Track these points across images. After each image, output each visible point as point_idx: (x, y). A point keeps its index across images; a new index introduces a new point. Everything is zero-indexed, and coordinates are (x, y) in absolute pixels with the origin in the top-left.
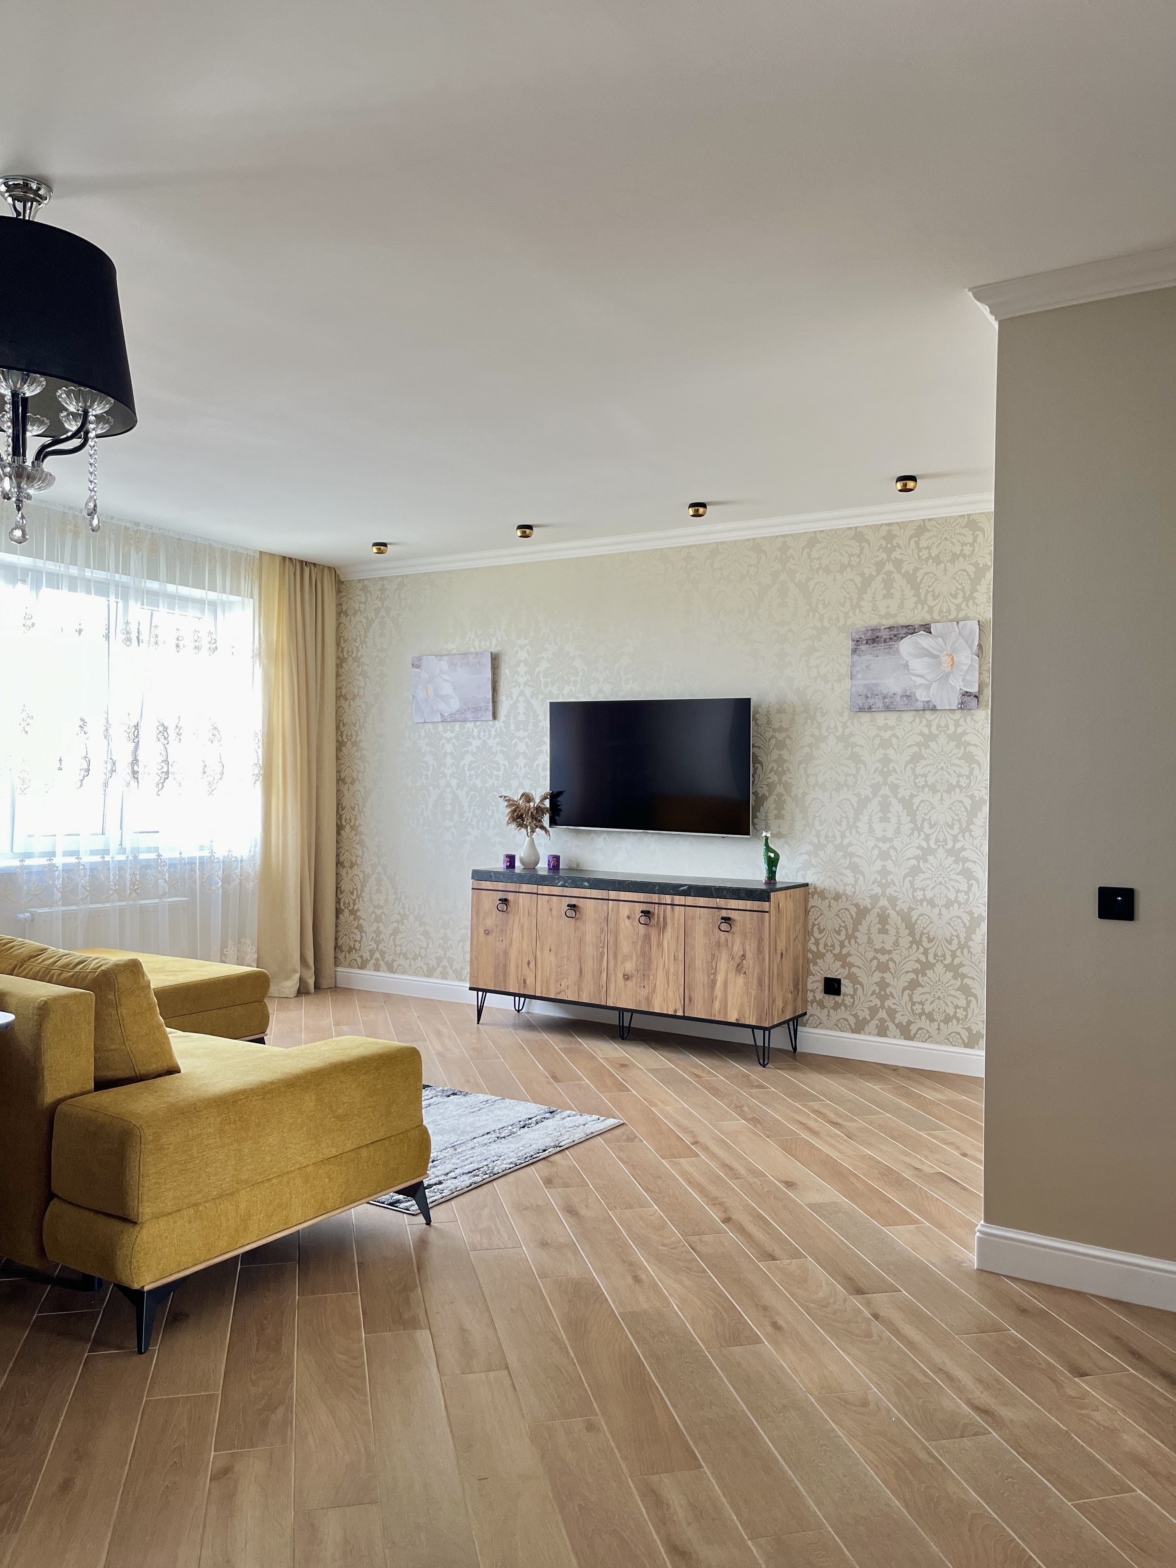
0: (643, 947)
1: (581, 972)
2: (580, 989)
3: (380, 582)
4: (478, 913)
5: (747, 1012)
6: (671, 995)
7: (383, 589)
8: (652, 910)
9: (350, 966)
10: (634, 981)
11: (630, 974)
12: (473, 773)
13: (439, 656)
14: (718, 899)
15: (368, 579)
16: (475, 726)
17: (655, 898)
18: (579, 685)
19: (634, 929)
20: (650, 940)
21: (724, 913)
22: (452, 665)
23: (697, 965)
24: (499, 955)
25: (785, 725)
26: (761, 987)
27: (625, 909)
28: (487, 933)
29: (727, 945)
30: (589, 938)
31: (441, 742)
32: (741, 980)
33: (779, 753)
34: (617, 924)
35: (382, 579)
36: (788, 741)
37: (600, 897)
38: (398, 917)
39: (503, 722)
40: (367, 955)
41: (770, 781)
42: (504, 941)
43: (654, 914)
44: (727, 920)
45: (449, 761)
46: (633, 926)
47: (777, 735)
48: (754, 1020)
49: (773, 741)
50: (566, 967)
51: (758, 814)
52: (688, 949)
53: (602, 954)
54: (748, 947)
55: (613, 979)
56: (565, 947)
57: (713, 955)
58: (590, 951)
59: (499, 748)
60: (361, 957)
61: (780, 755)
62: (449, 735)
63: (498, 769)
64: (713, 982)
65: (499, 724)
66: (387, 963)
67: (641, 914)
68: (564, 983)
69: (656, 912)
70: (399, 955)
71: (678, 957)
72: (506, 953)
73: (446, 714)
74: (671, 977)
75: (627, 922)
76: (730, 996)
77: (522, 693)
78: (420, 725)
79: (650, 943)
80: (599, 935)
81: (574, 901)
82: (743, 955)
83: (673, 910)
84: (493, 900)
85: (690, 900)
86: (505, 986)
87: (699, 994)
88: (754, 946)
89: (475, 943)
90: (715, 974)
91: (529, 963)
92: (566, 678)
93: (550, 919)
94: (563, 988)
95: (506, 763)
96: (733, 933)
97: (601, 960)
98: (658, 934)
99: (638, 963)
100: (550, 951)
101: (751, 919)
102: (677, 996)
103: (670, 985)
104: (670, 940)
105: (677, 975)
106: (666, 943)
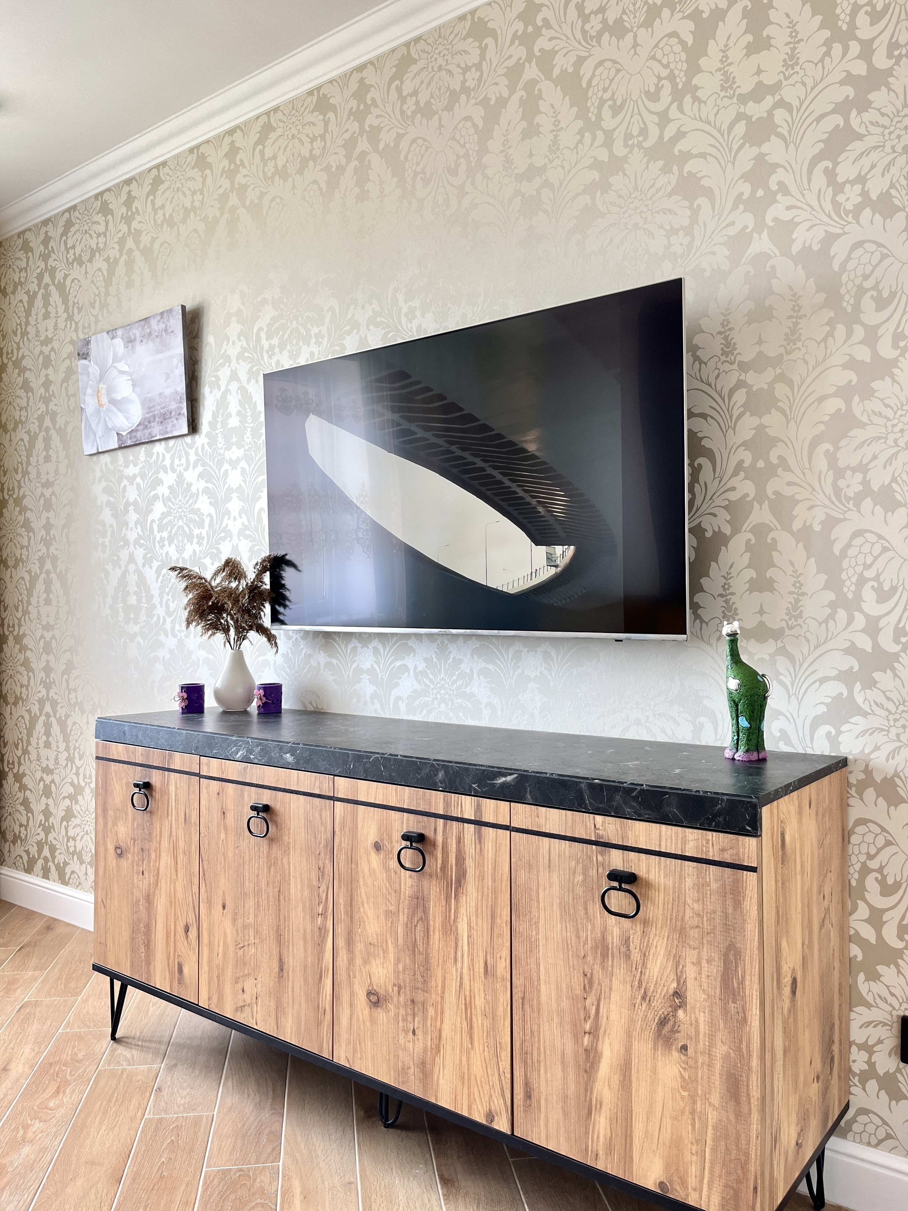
0: (410, 928)
1: (281, 969)
2: (279, 1009)
3: (44, 229)
4: (105, 810)
5: (693, 1170)
6: (477, 1069)
7: (47, 240)
8: (429, 833)
9: (15, 866)
10: (392, 1013)
11: (382, 992)
12: (165, 534)
13: (112, 333)
15: (29, 230)
16: (168, 450)
17: (437, 800)
18: (325, 341)
19: (389, 879)
20: (425, 911)
21: (617, 860)
22: (130, 342)
23: (543, 999)
24: (138, 902)
25: (771, 350)
26: (738, 1103)
27: (369, 825)
28: (120, 852)
29: (628, 956)
30: (295, 889)
31: (122, 485)
32: (671, 1068)
33: (755, 421)
34: (352, 860)
36: (781, 390)
37: (317, 792)
38: (71, 790)
39: (208, 435)
40: (34, 850)
41: (733, 496)
42: (146, 873)
43: (434, 845)
44: (625, 880)
45: (133, 516)
46: (387, 870)
47: (750, 378)
49: (740, 397)
50: (252, 950)
51: (704, 581)
52: (520, 949)
53: (322, 930)
54: (690, 972)
55: (345, 997)
56: (251, 903)
57: (589, 982)
58: (298, 919)
59: (202, 484)
61: (760, 429)
62: (131, 470)
63: (201, 525)
64: (590, 1058)
65: (200, 439)
67: (404, 843)
68: (249, 985)
69: (440, 839)
71: (494, 967)
72: (149, 899)
73: (124, 434)
74: (478, 1021)
75: (375, 860)
76: (639, 1108)
77: (234, 376)
78: (95, 458)
79: (425, 919)
80: (315, 883)
81: (266, 798)
82: (676, 994)
83: (480, 838)
84: (127, 784)
85: (522, 815)
86: (148, 972)
87: (552, 1082)
88: (715, 969)
89: (101, 872)
90: (594, 1033)
91: (187, 930)
92: (302, 330)
93: (223, 836)
94: (247, 997)
95: (212, 511)
96: (646, 923)
97: (321, 945)
98: (444, 903)
99: (401, 967)
100: (224, 907)
101: (701, 886)
102: (493, 1075)
103: (476, 1043)
104: (473, 919)
105: (494, 1016)
106: (465, 926)
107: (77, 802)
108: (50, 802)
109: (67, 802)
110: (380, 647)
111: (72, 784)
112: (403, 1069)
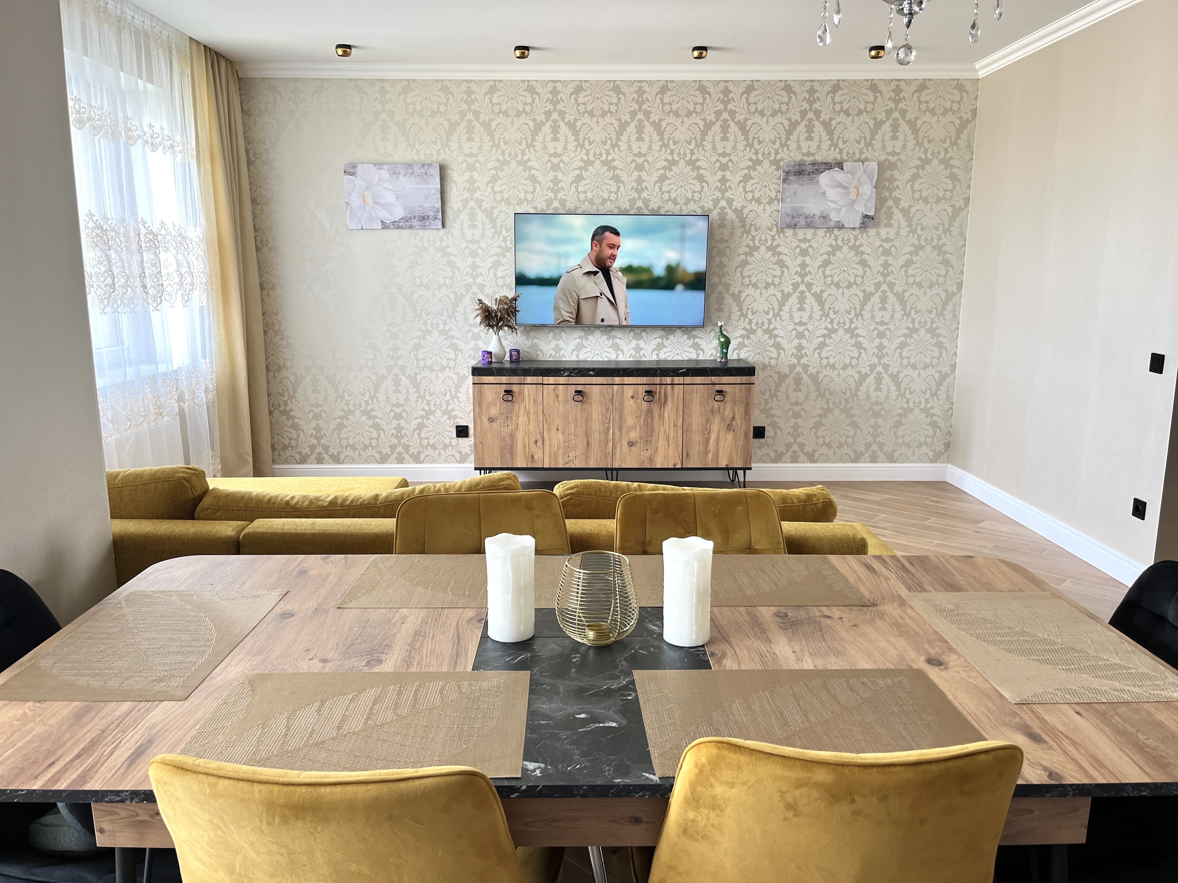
0: (645, 420)
1: (588, 445)
2: (587, 458)
3: (293, 83)
4: (480, 405)
5: (735, 459)
6: (671, 453)
7: (297, 91)
8: (654, 390)
9: (286, 462)
10: (638, 446)
11: (634, 441)
13: (378, 165)
14: (711, 377)
15: (277, 79)
16: (424, 233)
17: (657, 380)
19: (638, 406)
20: (652, 413)
21: (717, 388)
22: (394, 174)
23: (693, 428)
24: (504, 438)
25: (725, 238)
27: (629, 391)
28: (491, 420)
29: (720, 411)
30: (595, 416)
32: (730, 436)
33: (719, 259)
34: (622, 403)
35: (294, 80)
37: (605, 383)
38: (342, 413)
39: (453, 230)
41: (712, 282)
42: (509, 426)
43: (656, 393)
44: (720, 392)
46: (637, 403)
48: (741, 463)
49: (715, 250)
50: (573, 442)
52: (686, 417)
53: (608, 429)
54: (736, 411)
55: (618, 446)
56: (572, 426)
57: (708, 420)
58: (596, 426)
60: (299, 453)
61: (721, 261)
64: (708, 440)
65: (448, 232)
66: (331, 456)
67: (644, 394)
68: (571, 454)
69: (658, 391)
70: (346, 447)
71: (677, 424)
72: (512, 436)
73: (388, 222)
74: (671, 440)
75: (631, 401)
76: (721, 449)
78: (356, 232)
79: (652, 416)
80: (605, 413)
81: (580, 388)
82: (732, 418)
83: (673, 388)
84: (496, 392)
85: (688, 380)
86: (512, 462)
87: (695, 450)
88: (743, 409)
89: (478, 430)
90: (709, 434)
91: (536, 442)
93: (556, 404)
94: (571, 458)
96: (726, 402)
97: (607, 433)
98: (659, 409)
99: (642, 432)
100: (557, 430)
101: (740, 390)
102: (676, 454)
103: (670, 446)
104: (670, 412)
105: (677, 437)
106: (667, 415)
107: (347, 419)
108: (320, 422)
109: (338, 420)
111: (342, 410)
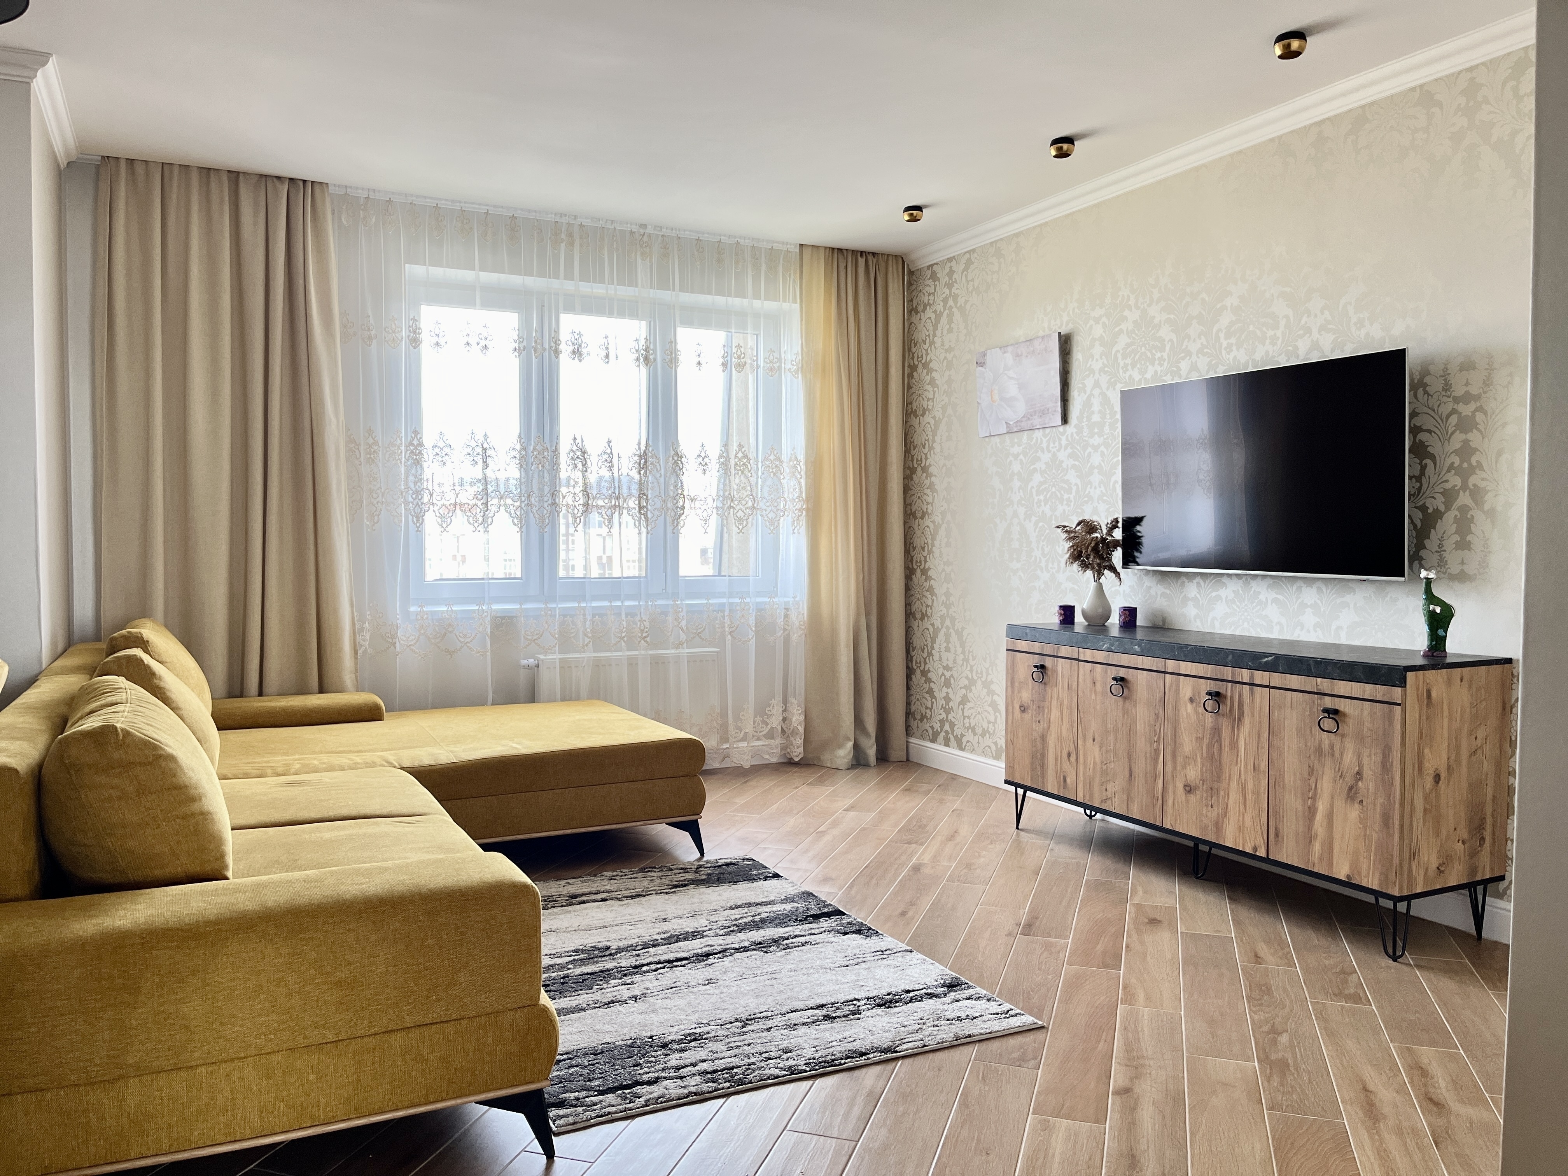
0: (1210, 746)
1: (1131, 775)
2: (1129, 799)
3: (948, 265)
4: (1013, 683)
5: (1365, 867)
6: (1248, 822)
7: (951, 273)
8: (1222, 691)
9: (922, 737)
10: (1198, 797)
11: (1193, 784)
12: (1042, 497)
13: (1003, 347)
14: (1319, 680)
15: (937, 264)
16: (1045, 436)
17: (1227, 672)
18: (1166, 363)
19: (1198, 719)
20: (1220, 736)
21: (1328, 702)
22: (1018, 356)
23: (1286, 781)
24: (1035, 740)
25: (1474, 391)
26: (1388, 828)
27: (1187, 687)
28: (1023, 709)
29: (1333, 755)
30: (1140, 727)
31: (1008, 460)
32: (1354, 813)
33: (1463, 436)
34: (1176, 708)
35: (950, 260)
36: (1479, 417)
37: (1154, 669)
38: (966, 682)
39: (1075, 426)
40: (937, 726)
41: (1448, 486)
42: (1041, 722)
43: (1225, 697)
44: (1333, 713)
45: (1016, 483)
46: (1197, 712)
47: (1461, 407)
48: (1376, 882)
49: (1454, 420)
50: (1112, 765)
52: (1274, 755)
53: (1157, 751)
54: (1366, 761)
55: (1171, 788)
56: (1111, 738)
57: (1311, 771)
58: (1142, 745)
59: (1071, 462)
60: (932, 727)
61: (1466, 442)
62: (1016, 450)
63: (1069, 491)
64: (1311, 812)
65: (1070, 429)
66: (956, 738)
67: (1208, 697)
68: (1110, 786)
69: (1229, 694)
70: (968, 728)
71: (1259, 765)
72: (1043, 738)
73: (1011, 423)
74: (1249, 796)
75: (1190, 708)
76: (1337, 836)
77: (1097, 384)
78: (987, 439)
79: (1219, 741)
80: (1153, 723)
81: (1122, 673)
82: (1358, 773)
83: (1252, 693)
84: (1028, 666)
85: (1277, 679)
86: (1043, 783)
87: (1291, 826)
88: (1377, 759)
89: (1010, 722)
90: (1314, 798)
91: (1069, 755)
92: (1149, 355)
93: (1093, 697)
94: (1109, 794)
95: (1078, 482)
96: (1343, 736)
97: (1156, 760)
98: (1230, 730)
99: (1204, 769)
100: (1094, 741)
101: (1372, 714)
102: (1257, 825)
103: (1248, 808)
104: (1247, 739)
105: (1258, 794)
106: (1243, 744)
107: (971, 691)
108: (950, 691)
109: (964, 691)
110: (1202, 582)
111: (967, 678)
112: (1205, 827)
